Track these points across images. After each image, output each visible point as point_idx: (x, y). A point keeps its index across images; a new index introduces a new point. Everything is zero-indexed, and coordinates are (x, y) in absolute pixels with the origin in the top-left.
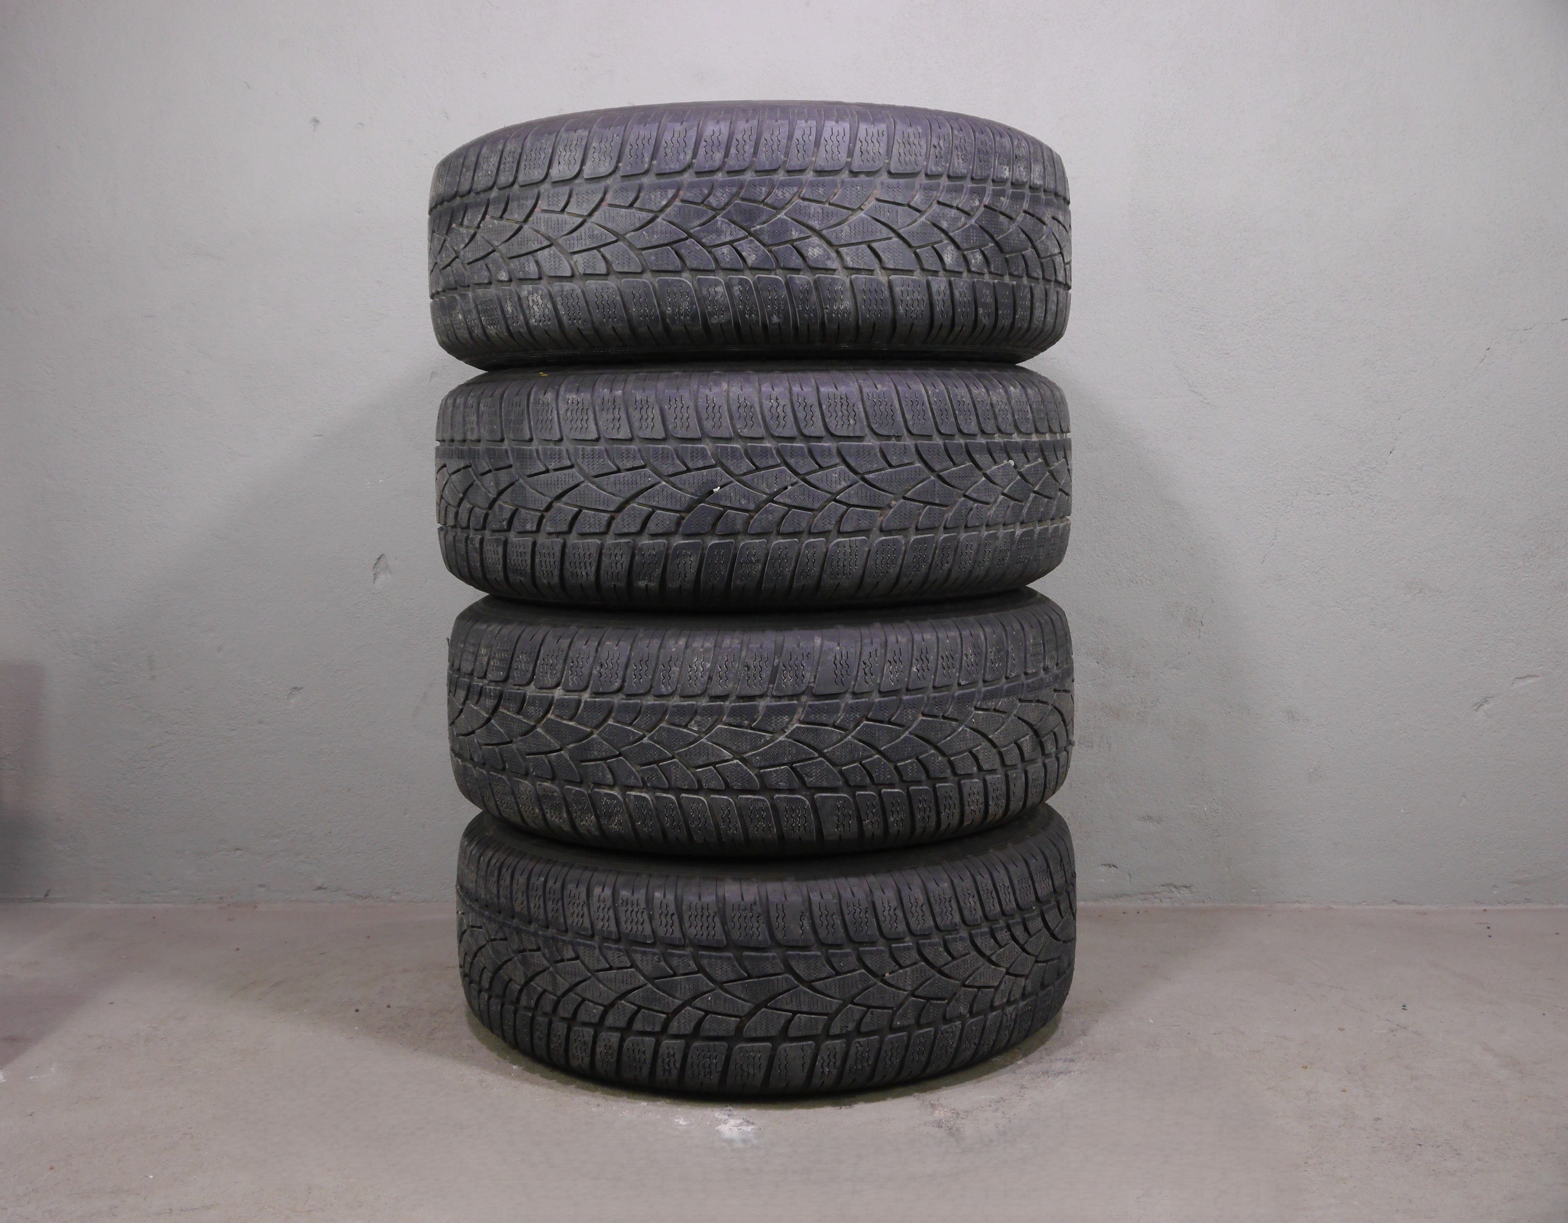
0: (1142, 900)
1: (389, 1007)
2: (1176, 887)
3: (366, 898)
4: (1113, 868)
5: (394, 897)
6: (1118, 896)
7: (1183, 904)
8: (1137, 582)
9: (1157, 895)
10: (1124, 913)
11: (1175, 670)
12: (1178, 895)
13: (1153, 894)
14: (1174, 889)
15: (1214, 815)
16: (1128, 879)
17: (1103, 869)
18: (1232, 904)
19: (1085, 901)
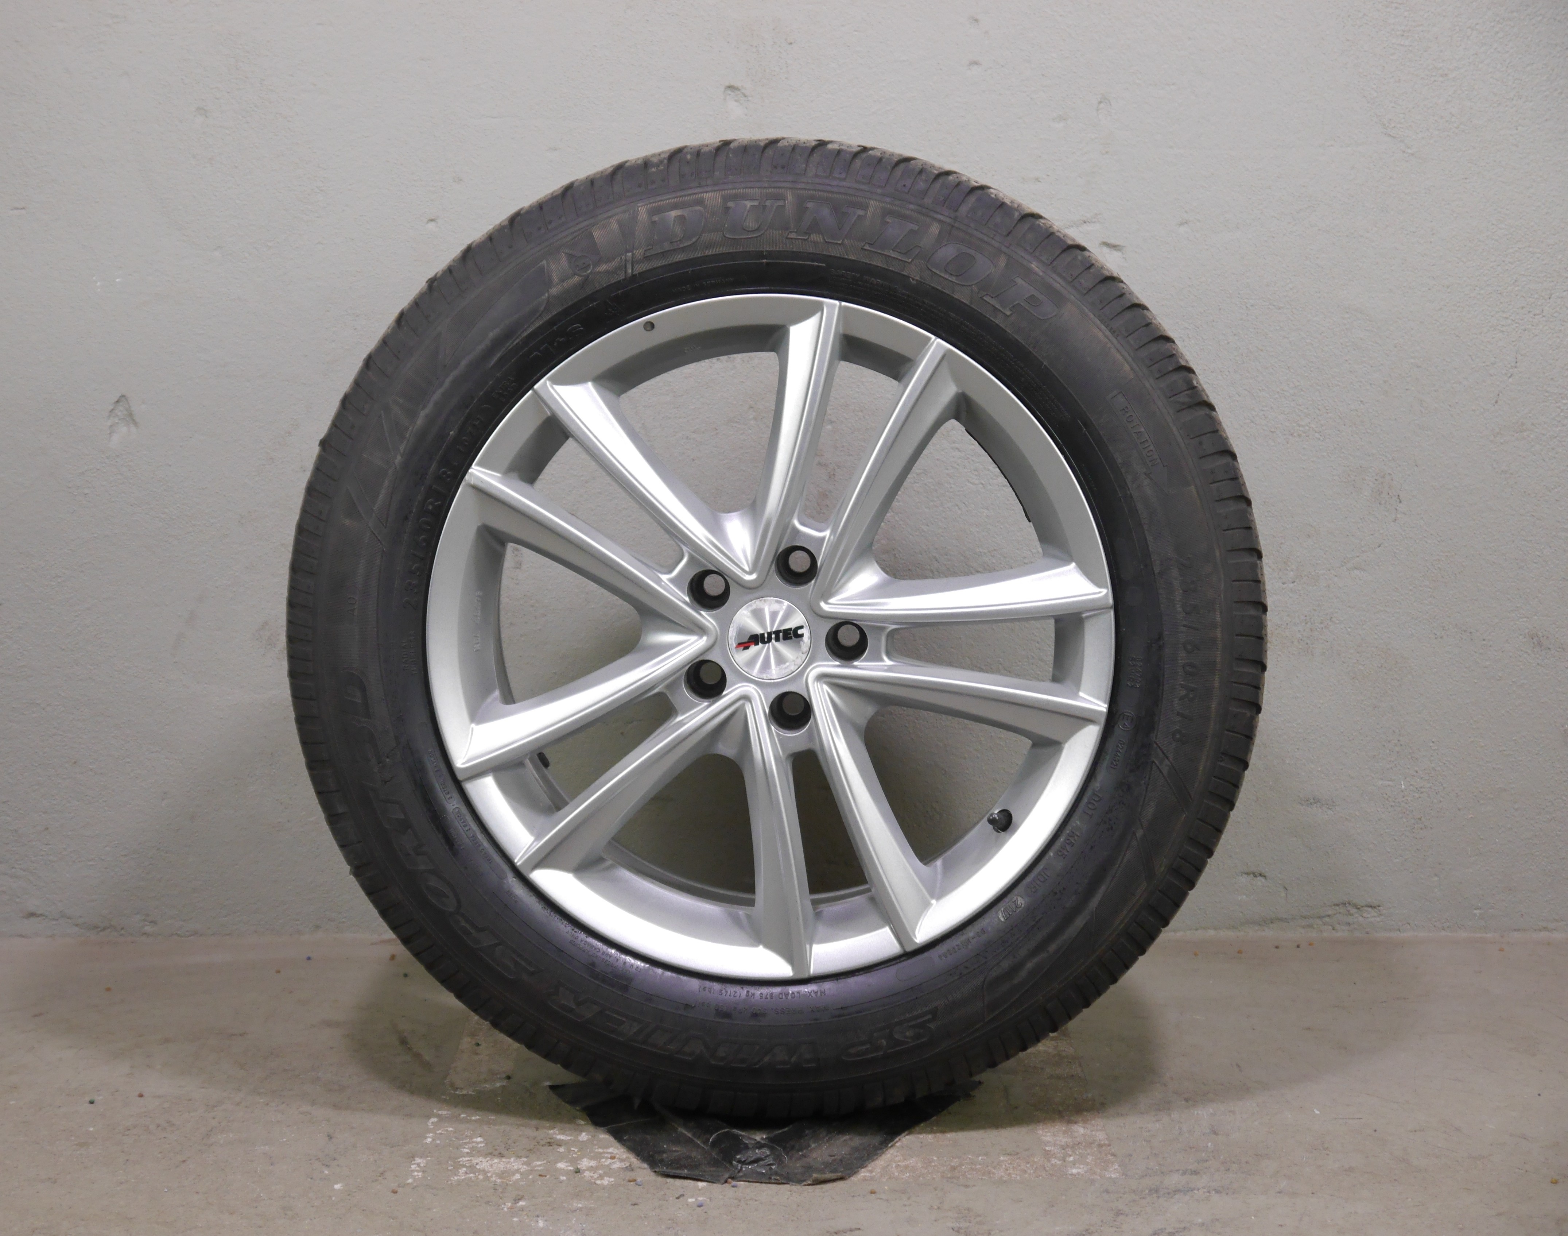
0: (1304, 927)
1: (141, 1096)
2: (1356, 906)
3: (104, 929)
4: (1259, 878)
5: (148, 929)
6: (1266, 922)
7: (1367, 933)
8: (1299, 436)
9: (1327, 919)
10: (1277, 947)
11: (1357, 572)
12: (1361, 919)
13: (1320, 918)
14: (1353, 911)
15: (1417, 795)
16: (1283, 895)
17: (1244, 880)
18: (1443, 933)
19: (1215, 929)
